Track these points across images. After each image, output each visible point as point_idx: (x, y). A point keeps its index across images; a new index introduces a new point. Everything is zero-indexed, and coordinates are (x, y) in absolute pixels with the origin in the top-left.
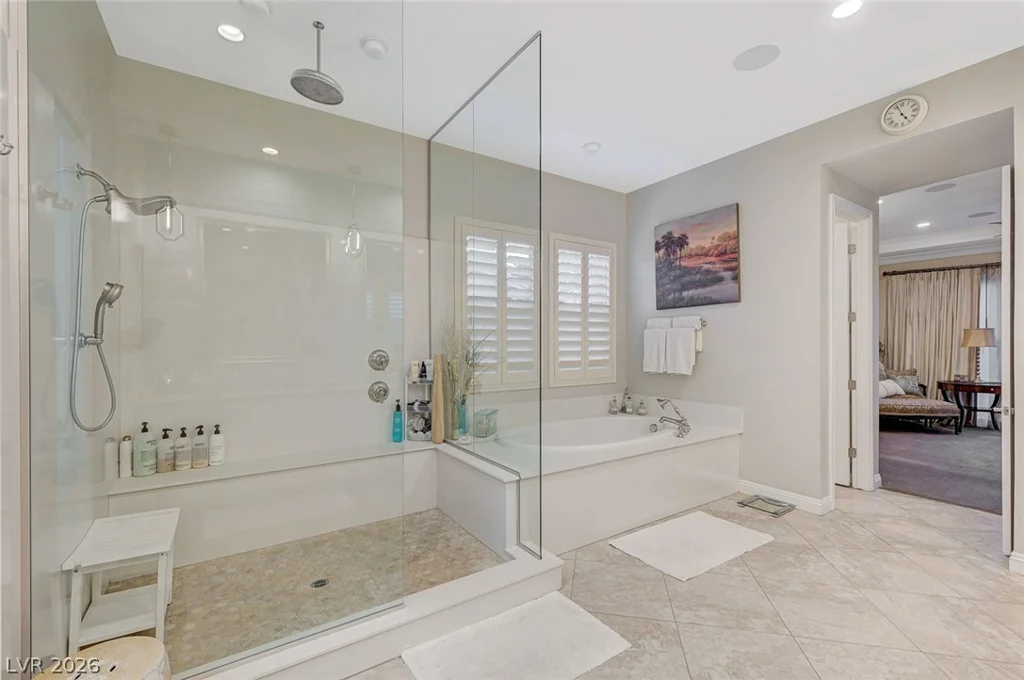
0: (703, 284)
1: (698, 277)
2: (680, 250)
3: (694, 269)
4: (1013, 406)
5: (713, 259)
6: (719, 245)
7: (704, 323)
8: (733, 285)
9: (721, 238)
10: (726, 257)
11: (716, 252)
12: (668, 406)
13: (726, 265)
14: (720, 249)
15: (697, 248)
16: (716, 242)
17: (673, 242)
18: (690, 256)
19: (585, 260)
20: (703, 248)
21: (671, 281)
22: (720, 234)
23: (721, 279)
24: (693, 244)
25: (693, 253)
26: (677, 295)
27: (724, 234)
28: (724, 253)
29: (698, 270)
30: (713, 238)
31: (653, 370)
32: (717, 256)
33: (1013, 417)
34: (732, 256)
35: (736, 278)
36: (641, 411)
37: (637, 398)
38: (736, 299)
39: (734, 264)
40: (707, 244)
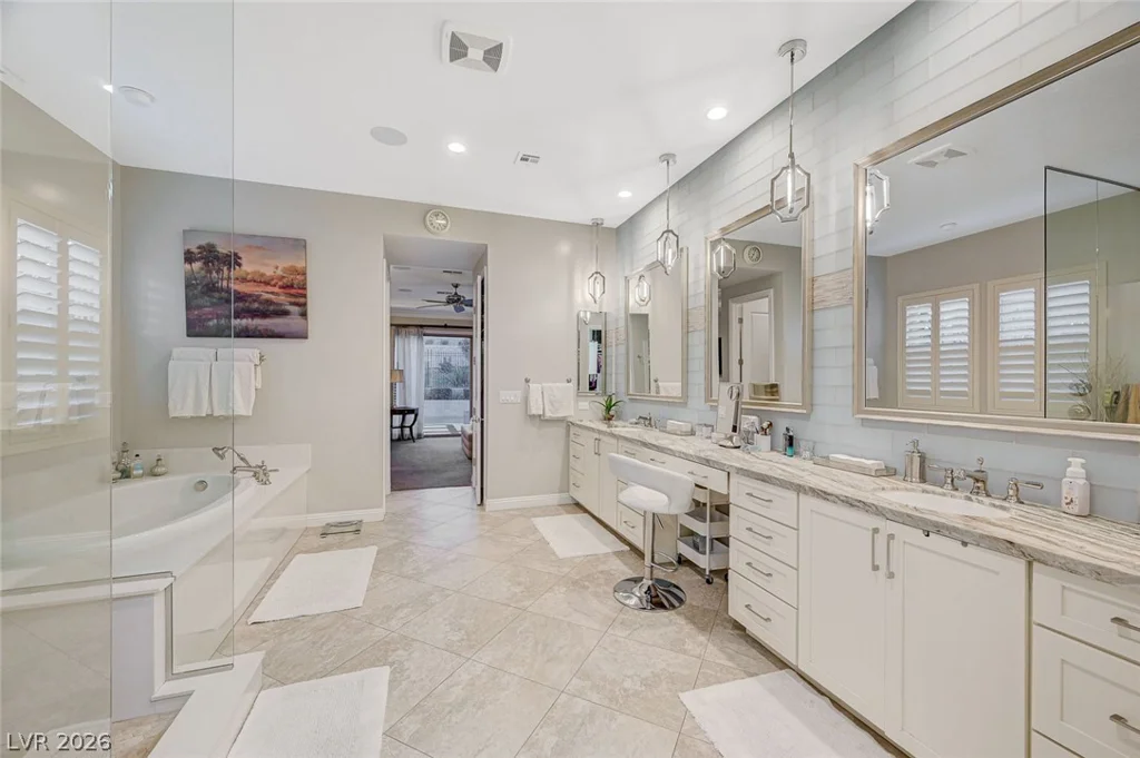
0: (264, 315)
1: (256, 305)
2: (229, 269)
3: (250, 296)
4: (482, 417)
5: (276, 290)
6: (284, 277)
7: (261, 359)
8: (300, 320)
9: (285, 270)
10: (293, 291)
11: (280, 283)
12: (228, 454)
13: (293, 300)
14: (285, 281)
15: (255, 273)
16: (279, 272)
17: (217, 258)
18: (244, 280)
19: (63, 249)
20: (263, 275)
21: (213, 305)
22: (286, 265)
23: (285, 313)
24: (248, 267)
25: (249, 277)
26: (223, 322)
27: (292, 267)
28: (292, 287)
29: (256, 298)
30: (277, 268)
31: (188, 413)
32: (281, 287)
33: (482, 422)
34: (300, 291)
35: (304, 315)
36: (159, 470)
37: (148, 456)
38: (303, 336)
39: (302, 300)
40: (269, 272)
